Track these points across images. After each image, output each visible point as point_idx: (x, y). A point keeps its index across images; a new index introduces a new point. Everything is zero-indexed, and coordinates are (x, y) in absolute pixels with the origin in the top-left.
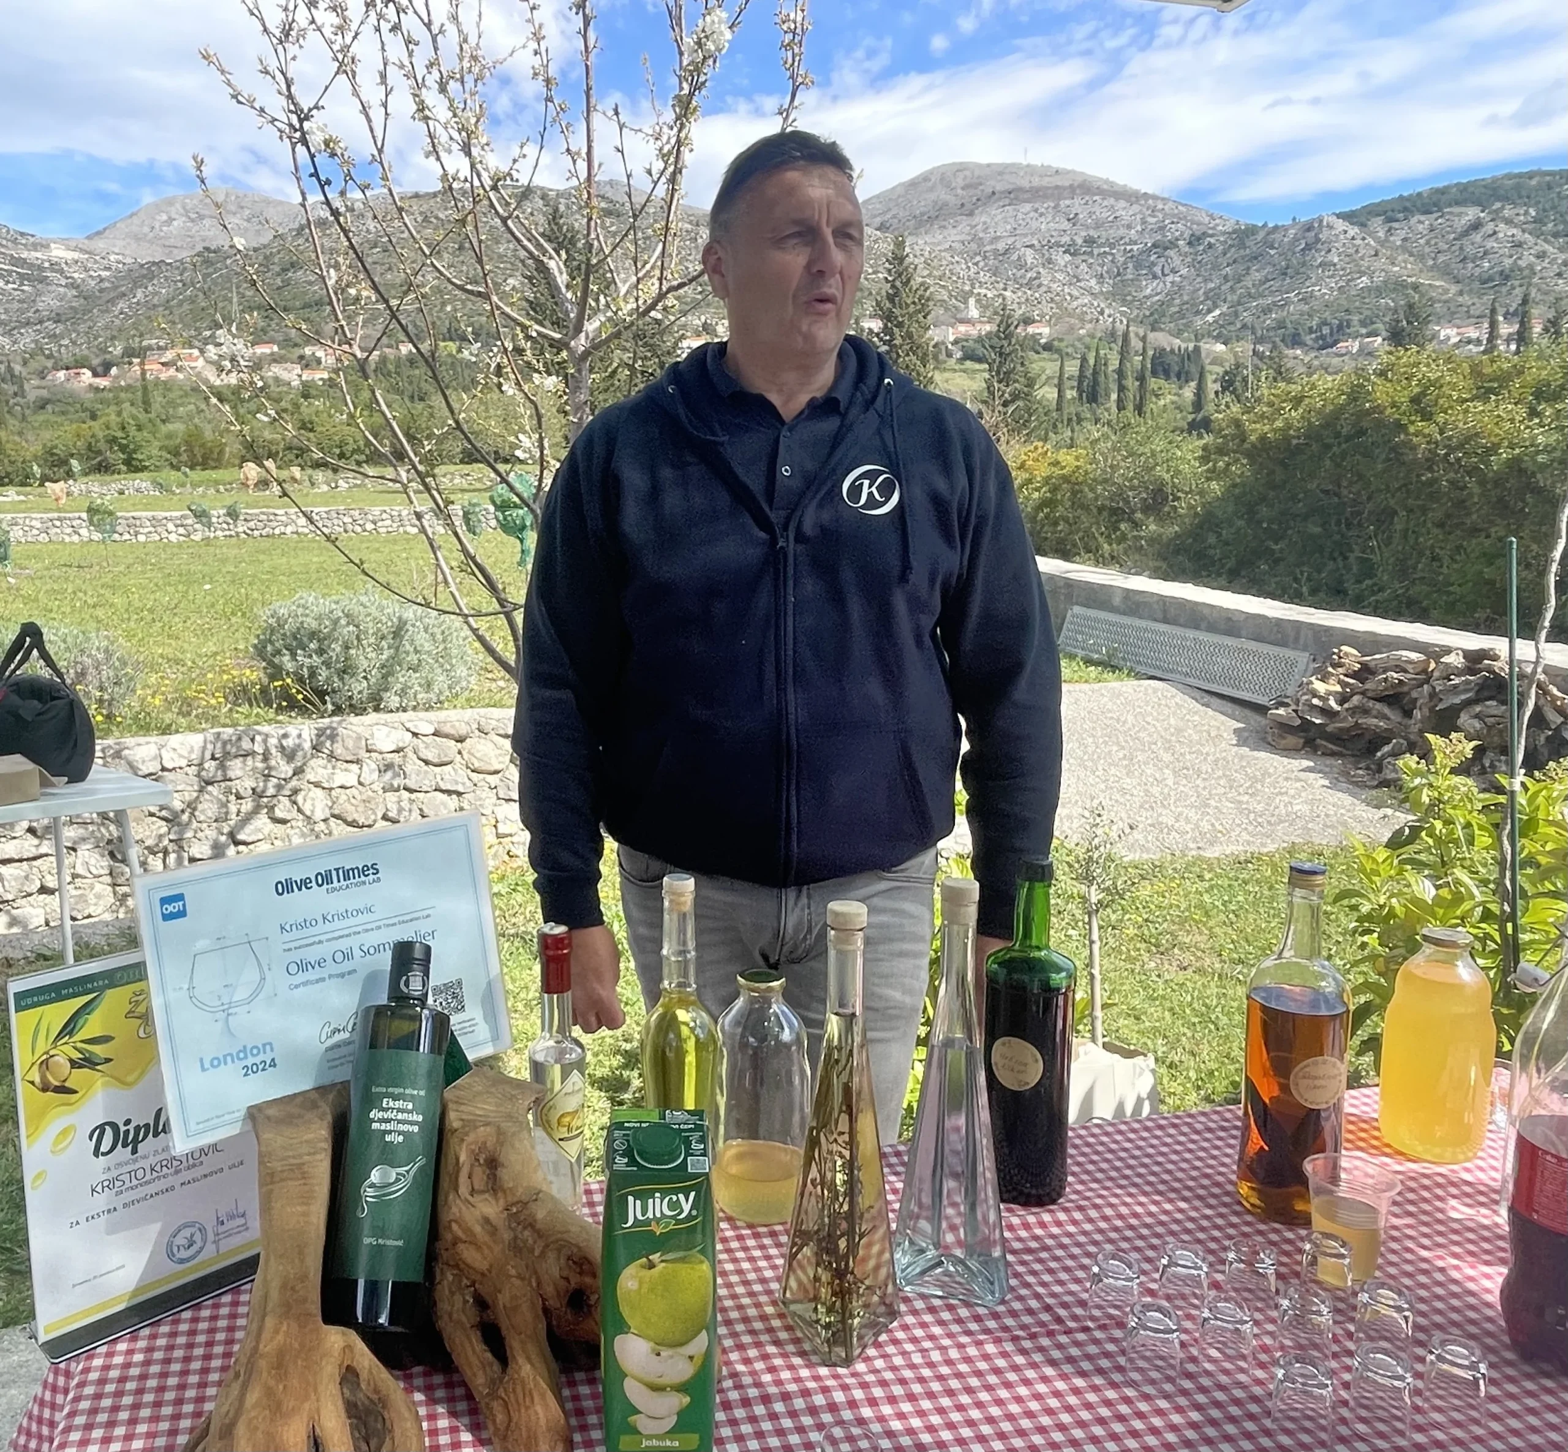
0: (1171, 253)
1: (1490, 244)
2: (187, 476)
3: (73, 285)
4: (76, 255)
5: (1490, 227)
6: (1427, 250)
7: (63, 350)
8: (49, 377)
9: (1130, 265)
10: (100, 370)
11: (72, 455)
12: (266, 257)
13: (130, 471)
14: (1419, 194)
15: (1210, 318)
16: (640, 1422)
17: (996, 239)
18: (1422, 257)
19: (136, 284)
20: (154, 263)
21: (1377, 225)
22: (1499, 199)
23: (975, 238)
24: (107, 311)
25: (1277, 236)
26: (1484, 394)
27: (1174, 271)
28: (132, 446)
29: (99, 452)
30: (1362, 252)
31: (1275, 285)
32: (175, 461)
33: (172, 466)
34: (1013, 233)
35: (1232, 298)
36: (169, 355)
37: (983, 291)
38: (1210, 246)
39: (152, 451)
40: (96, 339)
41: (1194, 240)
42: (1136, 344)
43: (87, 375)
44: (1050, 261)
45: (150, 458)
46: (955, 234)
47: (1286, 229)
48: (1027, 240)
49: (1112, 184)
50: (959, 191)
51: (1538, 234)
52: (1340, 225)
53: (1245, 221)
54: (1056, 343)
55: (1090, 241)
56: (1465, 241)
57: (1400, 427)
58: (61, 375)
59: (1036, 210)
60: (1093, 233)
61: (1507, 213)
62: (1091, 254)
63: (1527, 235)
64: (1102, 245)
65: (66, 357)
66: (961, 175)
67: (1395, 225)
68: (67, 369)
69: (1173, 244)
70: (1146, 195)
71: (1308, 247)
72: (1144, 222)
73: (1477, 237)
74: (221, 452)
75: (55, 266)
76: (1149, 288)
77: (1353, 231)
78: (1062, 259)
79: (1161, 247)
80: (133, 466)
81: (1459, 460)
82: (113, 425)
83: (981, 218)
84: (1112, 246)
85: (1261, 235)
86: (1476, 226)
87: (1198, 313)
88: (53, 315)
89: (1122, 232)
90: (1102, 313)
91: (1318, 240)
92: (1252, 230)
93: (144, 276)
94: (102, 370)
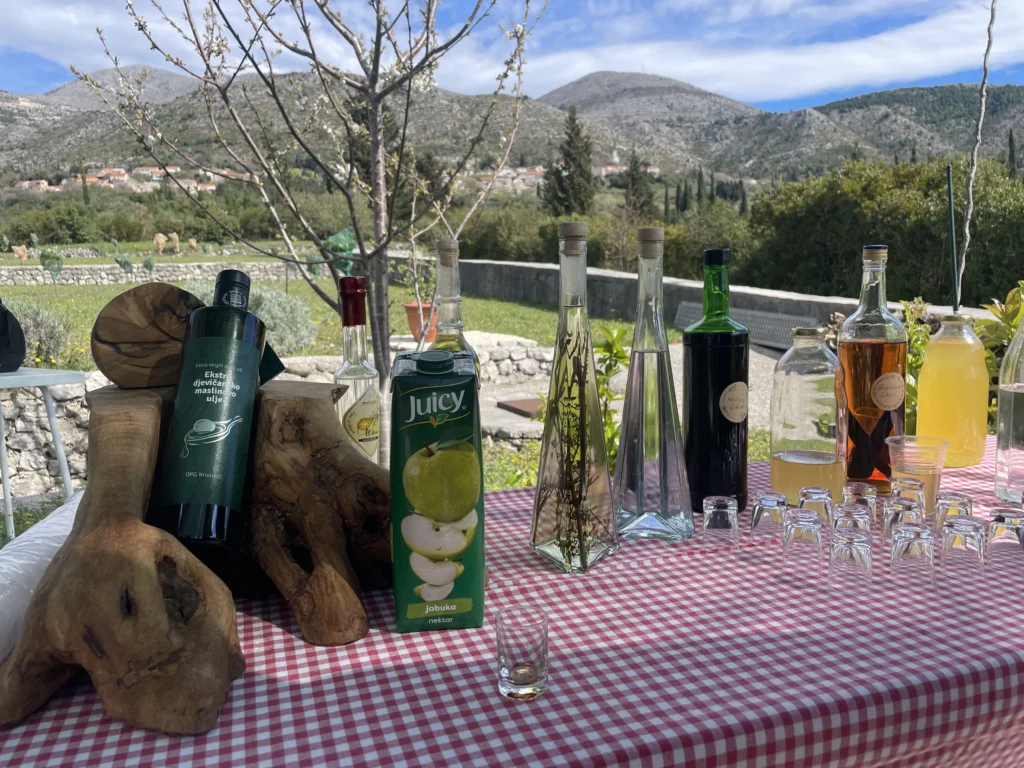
0: (725, 127)
1: (894, 126)
2: (115, 245)
3: (35, 125)
4: (37, 106)
5: (893, 117)
6: (861, 128)
7: (27, 167)
8: (17, 186)
9: (703, 134)
10: (54, 181)
11: (33, 232)
12: (171, 111)
13: (74, 242)
14: (856, 98)
15: (747, 165)
16: (424, 591)
17: (627, 117)
18: (859, 133)
19: (80, 125)
20: (92, 112)
21: (835, 113)
22: (897, 101)
23: (615, 116)
24: (59, 142)
25: (783, 119)
26: (900, 185)
27: (727, 138)
28: (76, 226)
29: (52, 230)
30: (828, 129)
31: (782, 146)
32: (107, 236)
33: (105, 240)
34: (637, 113)
35: (759, 154)
36: (103, 173)
37: (621, 147)
38: (746, 124)
39: (91, 229)
40: (51, 160)
41: (738, 120)
42: (707, 179)
43: (44, 184)
44: (658, 130)
45: (89, 234)
46: (604, 113)
47: (786, 115)
48: (646, 118)
49: (692, 87)
50: (606, 88)
51: (918, 122)
52: (816, 114)
53: (765, 111)
54: (663, 178)
55: (680, 119)
56: (881, 125)
57: (857, 204)
58: (26, 184)
59: (649, 101)
60: (682, 115)
61: (901, 110)
62: (681, 127)
63: (912, 123)
64: (687, 122)
65: (30, 172)
66: (606, 79)
67: (845, 115)
68: (30, 180)
69: (726, 122)
70: (710, 94)
71: (799, 126)
72: (710, 109)
73: (887, 122)
74: (140, 231)
75: (22, 113)
76: (714, 147)
77: (823, 117)
78: (665, 129)
79: (720, 124)
80: (77, 239)
81: (889, 222)
82: (62, 211)
83: (619, 104)
84: (692, 122)
85: (773, 119)
86: (886, 116)
87: (741, 162)
88: (20, 144)
89: (698, 114)
90: (688, 161)
91: (804, 122)
92: (768, 116)
93: (86, 120)
94: (56, 180)
